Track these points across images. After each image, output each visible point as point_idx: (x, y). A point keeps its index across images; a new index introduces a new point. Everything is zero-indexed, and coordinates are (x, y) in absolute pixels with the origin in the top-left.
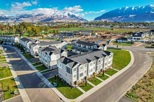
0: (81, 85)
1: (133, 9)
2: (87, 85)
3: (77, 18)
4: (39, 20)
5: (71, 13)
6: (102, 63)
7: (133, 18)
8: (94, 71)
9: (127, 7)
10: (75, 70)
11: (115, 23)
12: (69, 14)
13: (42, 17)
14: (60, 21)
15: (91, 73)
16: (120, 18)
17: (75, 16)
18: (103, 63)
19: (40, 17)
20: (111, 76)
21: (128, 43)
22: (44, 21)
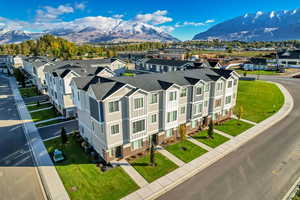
0: (138, 160)
1: (272, 15)
2: (157, 160)
3: (160, 35)
4: (87, 39)
5: (147, 26)
6: (206, 98)
7: (272, 35)
8: (182, 119)
9: (260, 13)
10: (114, 107)
11: (235, 43)
12: (143, 29)
13: (93, 33)
14: (125, 41)
15: (171, 126)
16: (245, 35)
17: (155, 32)
18: (211, 100)
19: (88, 34)
20: (234, 135)
21: (269, 70)
22: (96, 40)
